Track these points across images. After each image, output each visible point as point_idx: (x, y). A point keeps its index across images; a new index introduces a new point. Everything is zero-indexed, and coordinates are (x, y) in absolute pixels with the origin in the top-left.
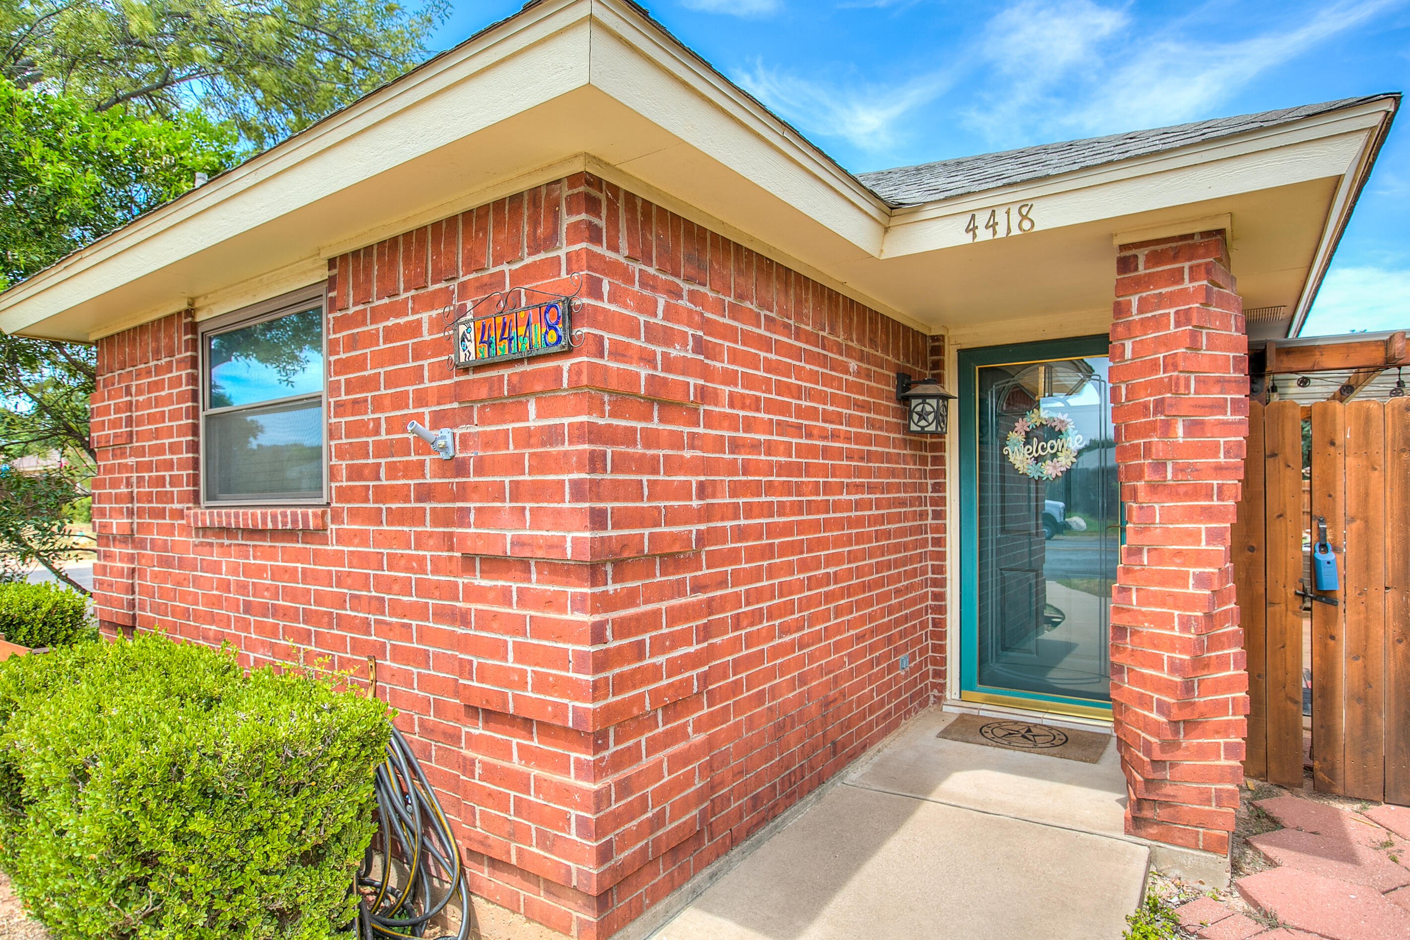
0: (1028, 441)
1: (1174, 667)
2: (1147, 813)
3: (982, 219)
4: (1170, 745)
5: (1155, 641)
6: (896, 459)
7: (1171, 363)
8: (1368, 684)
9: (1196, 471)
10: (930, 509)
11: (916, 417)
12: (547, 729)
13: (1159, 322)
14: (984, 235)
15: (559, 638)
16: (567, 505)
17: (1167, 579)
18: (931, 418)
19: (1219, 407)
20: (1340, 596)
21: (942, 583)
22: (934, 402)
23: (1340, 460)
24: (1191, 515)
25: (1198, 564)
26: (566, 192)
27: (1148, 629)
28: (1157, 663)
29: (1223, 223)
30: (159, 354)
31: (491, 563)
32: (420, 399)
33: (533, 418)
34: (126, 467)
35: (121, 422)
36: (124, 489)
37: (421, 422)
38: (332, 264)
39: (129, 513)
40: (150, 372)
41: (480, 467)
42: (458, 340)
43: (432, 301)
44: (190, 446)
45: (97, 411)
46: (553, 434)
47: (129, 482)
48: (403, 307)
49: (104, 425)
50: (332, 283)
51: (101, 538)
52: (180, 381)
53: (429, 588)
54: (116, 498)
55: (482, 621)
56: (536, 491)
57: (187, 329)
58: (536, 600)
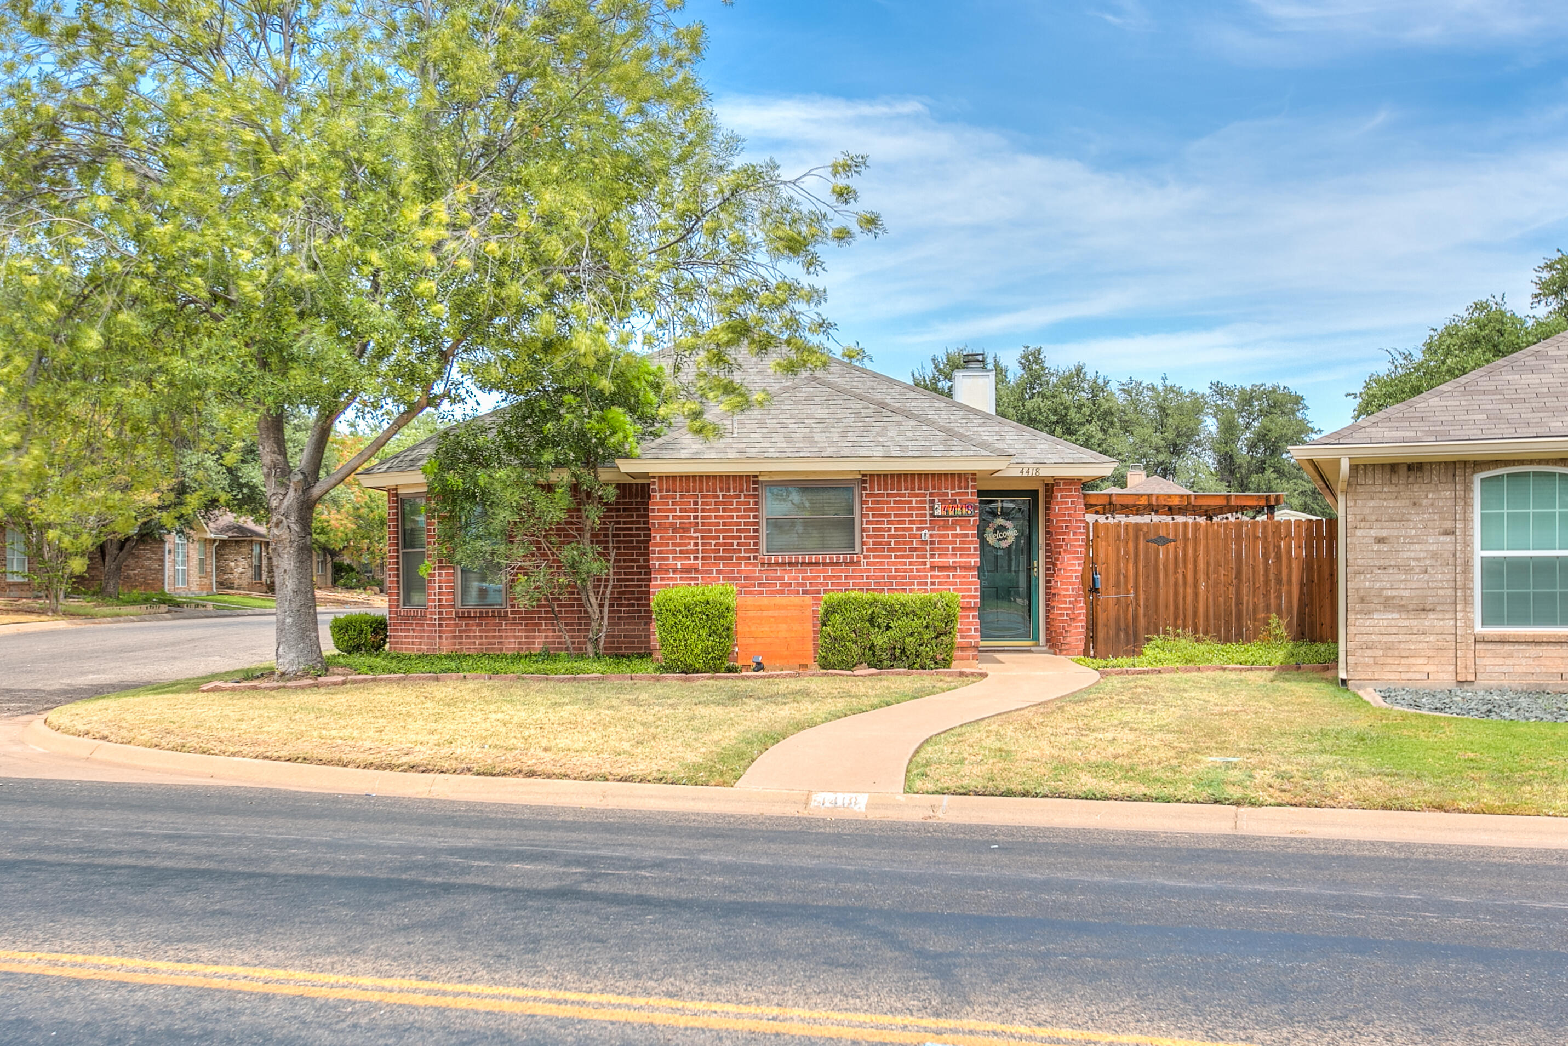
0: (995, 532)
3: (1025, 470)
4: (1069, 625)
5: (1065, 596)
7: (1069, 515)
9: (1075, 546)
13: (1066, 503)
14: (1025, 474)
15: (969, 584)
16: (972, 552)
17: (1068, 577)
20: (1100, 590)
23: (1100, 543)
24: (1074, 558)
26: (970, 477)
27: (1063, 593)
28: (1065, 602)
30: (728, 490)
31: (941, 568)
32: (911, 522)
33: (958, 531)
34: (691, 538)
35: (689, 517)
36: (691, 547)
37: (912, 529)
38: (864, 475)
39: (696, 558)
40: (718, 497)
41: (940, 542)
42: (932, 508)
43: (917, 495)
44: (756, 531)
45: (659, 510)
46: (967, 536)
47: (696, 544)
48: (904, 495)
49: (668, 517)
50: (864, 482)
51: (659, 571)
52: (748, 503)
53: (915, 577)
54: (681, 552)
55: (940, 583)
56: (961, 549)
57: (754, 483)
58: (960, 576)
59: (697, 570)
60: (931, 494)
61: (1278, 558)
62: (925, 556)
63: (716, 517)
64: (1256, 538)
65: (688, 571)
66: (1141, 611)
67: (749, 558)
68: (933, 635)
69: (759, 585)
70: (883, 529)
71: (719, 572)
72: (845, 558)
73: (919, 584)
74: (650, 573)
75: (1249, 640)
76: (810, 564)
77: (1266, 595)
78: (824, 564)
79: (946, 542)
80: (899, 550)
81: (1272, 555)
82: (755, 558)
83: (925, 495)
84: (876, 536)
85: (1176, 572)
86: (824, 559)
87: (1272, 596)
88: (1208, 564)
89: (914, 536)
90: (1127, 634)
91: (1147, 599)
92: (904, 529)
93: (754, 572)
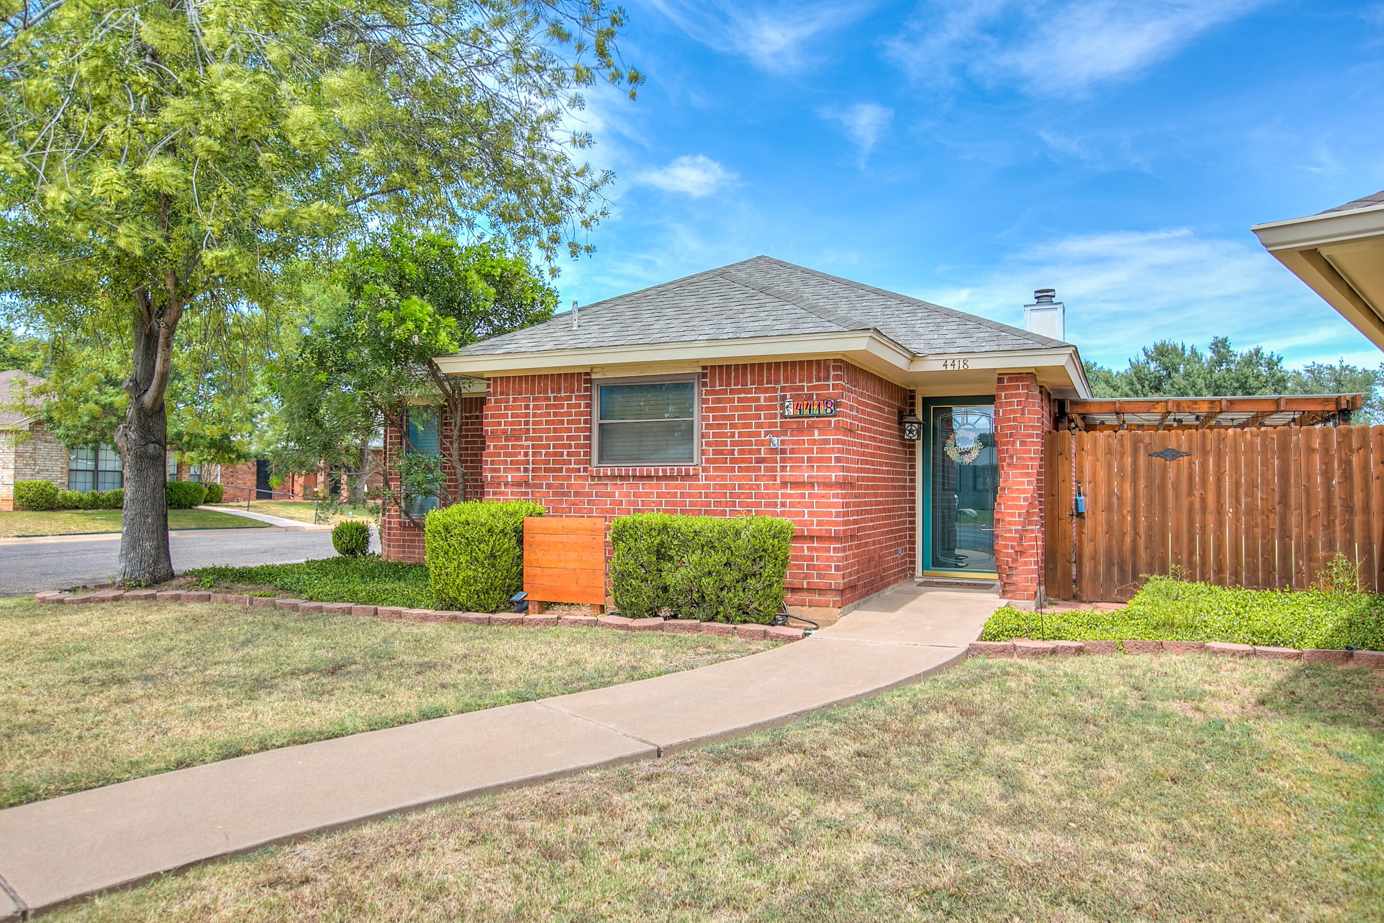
1: (1016, 531)
2: (1007, 588)
3: (949, 363)
4: (1015, 561)
5: (1010, 523)
6: (895, 451)
7: (1015, 420)
8: (1096, 552)
9: (1024, 459)
10: (908, 478)
11: (907, 432)
12: (820, 539)
13: (1011, 404)
14: (950, 368)
15: (829, 507)
16: (833, 464)
17: (1013, 499)
18: (915, 433)
19: (1031, 436)
20: (1086, 515)
21: (914, 515)
22: (916, 425)
23: (1085, 457)
24: (1022, 475)
25: (1024, 493)
26: (832, 364)
27: (1008, 519)
28: (1010, 531)
29: (1033, 371)
30: (559, 391)
31: (796, 485)
32: (759, 426)
33: (816, 436)
34: (522, 447)
35: (520, 423)
36: (521, 458)
37: (758, 434)
38: (704, 368)
39: (526, 470)
40: (549, 399)
41: (792, 451)
42: (782, 407)
43: (766, 391)
44: (587, 438)
45: (493, 416)
46: (826, 442)
47: (526, 454)
48: (749, 391)
49: (499, 424)
50: (704, 376)
51: (491, 485)
52: (579, 406)
53: (762, 496)
54: (512, 462)
55: (792, 505)
56: (819, 460)
57: (586, 381)
58: (817, 496)
59: (527, 484)
60: (783, 389)
61: (1347, 476)
62: (774, 469)
63: (547, 422)
64: (1311, 450)
65: (518, 485)
66: (1142, 543)
67: (579, 470)
68: (737, 575)
69: (589, 502)
70: (725, 435)
71: (549, 486)
72: (680, 471)
73: (767, 505)
74: (482, 487)
75: (1301, 586)
76: (642, 477)
77: (1329, 526)
78: (658, 478)
79: (800, 451)
80: (743, 461)
81: (1337, 473)
82: (585, 470)
83: (775, 390)
84: (717, 444)
85: (1190, 493)
86: (657, 471)
87: (1338, 528)
88: (1237, 485)
89: (762, 443)
90: (1122, 570)
91: (1150, 528)
92: (750, 435)
93: (584, 486)
